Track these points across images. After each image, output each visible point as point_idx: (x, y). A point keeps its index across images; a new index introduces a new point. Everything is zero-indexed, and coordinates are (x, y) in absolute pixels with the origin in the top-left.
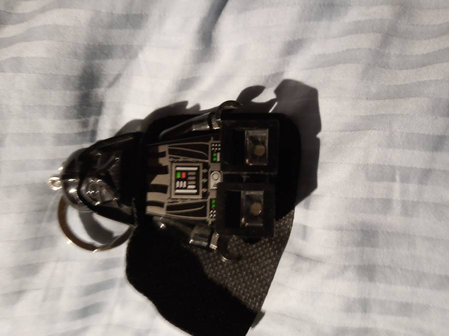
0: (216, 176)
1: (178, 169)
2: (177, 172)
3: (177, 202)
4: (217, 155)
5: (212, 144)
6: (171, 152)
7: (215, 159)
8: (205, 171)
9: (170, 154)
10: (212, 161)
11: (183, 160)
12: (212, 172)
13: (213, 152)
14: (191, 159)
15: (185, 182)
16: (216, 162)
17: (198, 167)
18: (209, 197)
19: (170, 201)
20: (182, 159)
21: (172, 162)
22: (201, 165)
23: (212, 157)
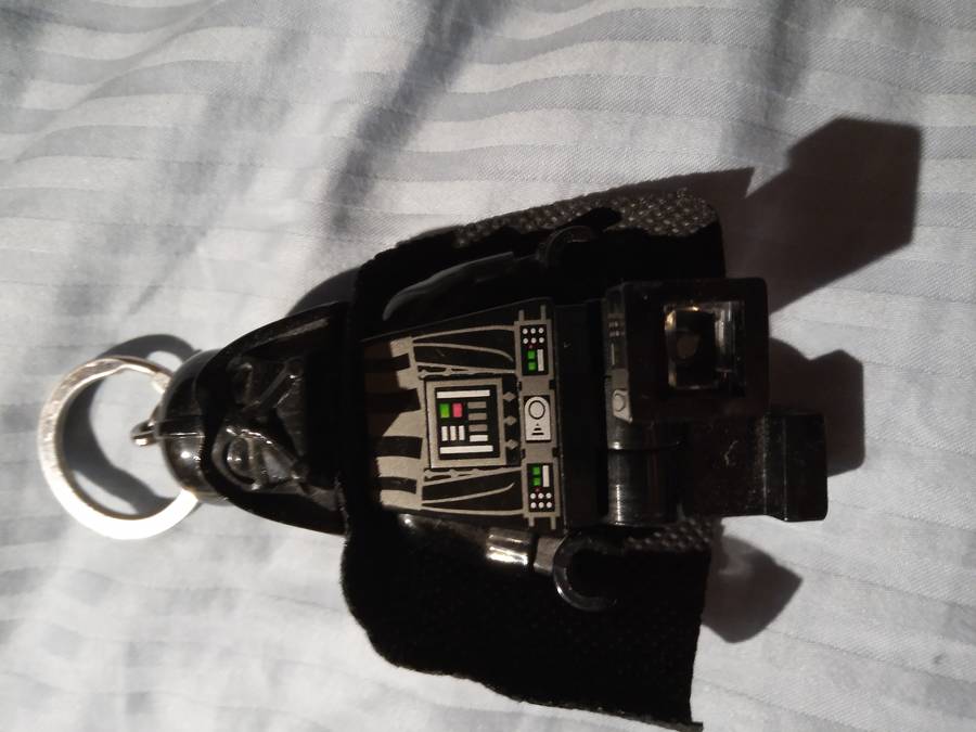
0: (537, 410)
1: (441, 395)
2: (439, 402)
3: (449, 477)
4: (536, 354)
5: (522, 328)
6: (421, 354)
7: (531, 367)
8: (509, 397)
9: (417, 360)
10: (526, 372)
11: (454, 373)
12: (526, 399)
13: (525, 348)
14: (472, 371)
15: (461, 428)
16: (536, 372)
17: (493, 389)
18: (525, 462)
19: (430, 474)
20: (449, 370)
21: (427, 379)
22: (498, 382)
23: (525, 361)
